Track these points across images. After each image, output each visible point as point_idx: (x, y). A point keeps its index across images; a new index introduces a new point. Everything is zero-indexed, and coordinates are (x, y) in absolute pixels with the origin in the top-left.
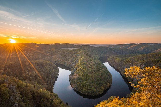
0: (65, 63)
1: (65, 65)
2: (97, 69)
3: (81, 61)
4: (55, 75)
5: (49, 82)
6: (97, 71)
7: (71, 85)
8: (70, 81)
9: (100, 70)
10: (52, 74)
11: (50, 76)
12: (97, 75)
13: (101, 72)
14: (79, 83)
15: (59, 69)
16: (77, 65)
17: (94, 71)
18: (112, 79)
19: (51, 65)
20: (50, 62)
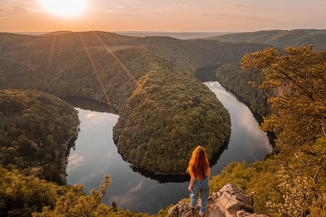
0: (95, 93)
1: (97, 98)
2: (191, 102)
3: (144, 82)
4: (66, 131)
5: (48, 155)
6: (193, 106)
7: (122, 155)
8: (116, 142)
9: (199, 102)
10: (56, 129)
11: (50, 138)
12: (191, 116)
13: (203, 108)
14: (143, 145)
15: (77, 112)
16: (133, 96)
17: (185, 107)
18: (230, 123)
19: (50, 103)
20: (41, 93)
